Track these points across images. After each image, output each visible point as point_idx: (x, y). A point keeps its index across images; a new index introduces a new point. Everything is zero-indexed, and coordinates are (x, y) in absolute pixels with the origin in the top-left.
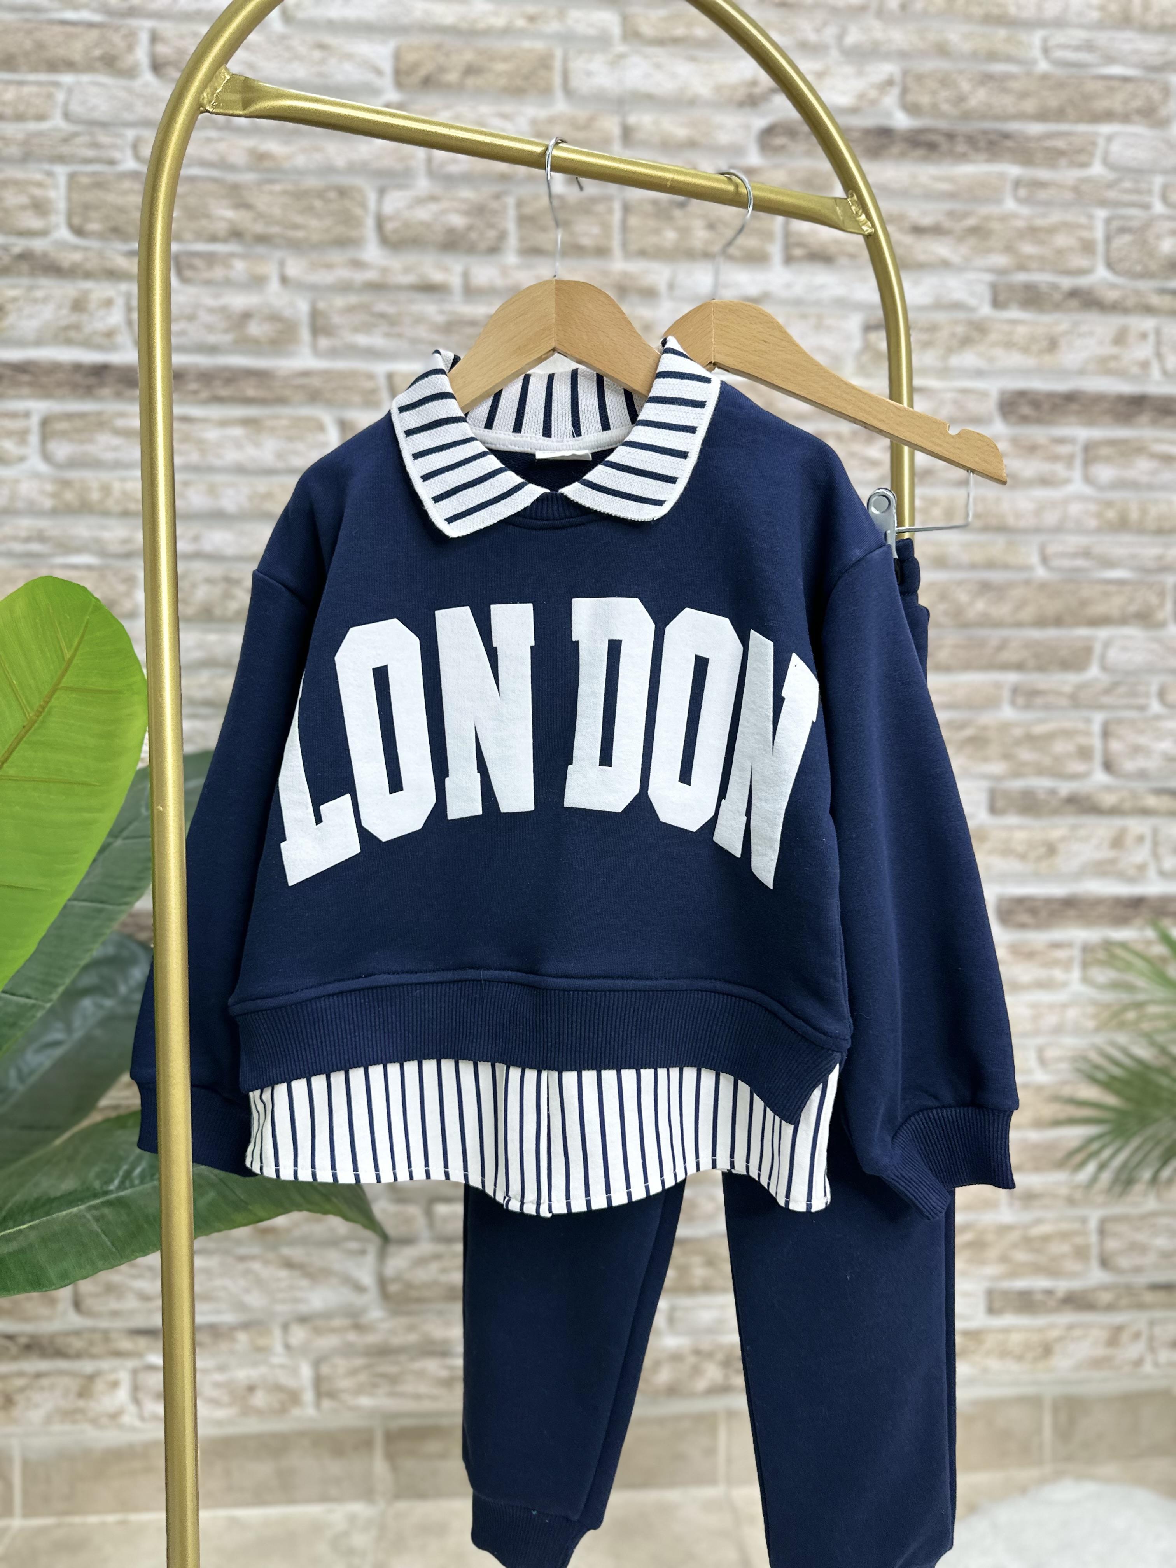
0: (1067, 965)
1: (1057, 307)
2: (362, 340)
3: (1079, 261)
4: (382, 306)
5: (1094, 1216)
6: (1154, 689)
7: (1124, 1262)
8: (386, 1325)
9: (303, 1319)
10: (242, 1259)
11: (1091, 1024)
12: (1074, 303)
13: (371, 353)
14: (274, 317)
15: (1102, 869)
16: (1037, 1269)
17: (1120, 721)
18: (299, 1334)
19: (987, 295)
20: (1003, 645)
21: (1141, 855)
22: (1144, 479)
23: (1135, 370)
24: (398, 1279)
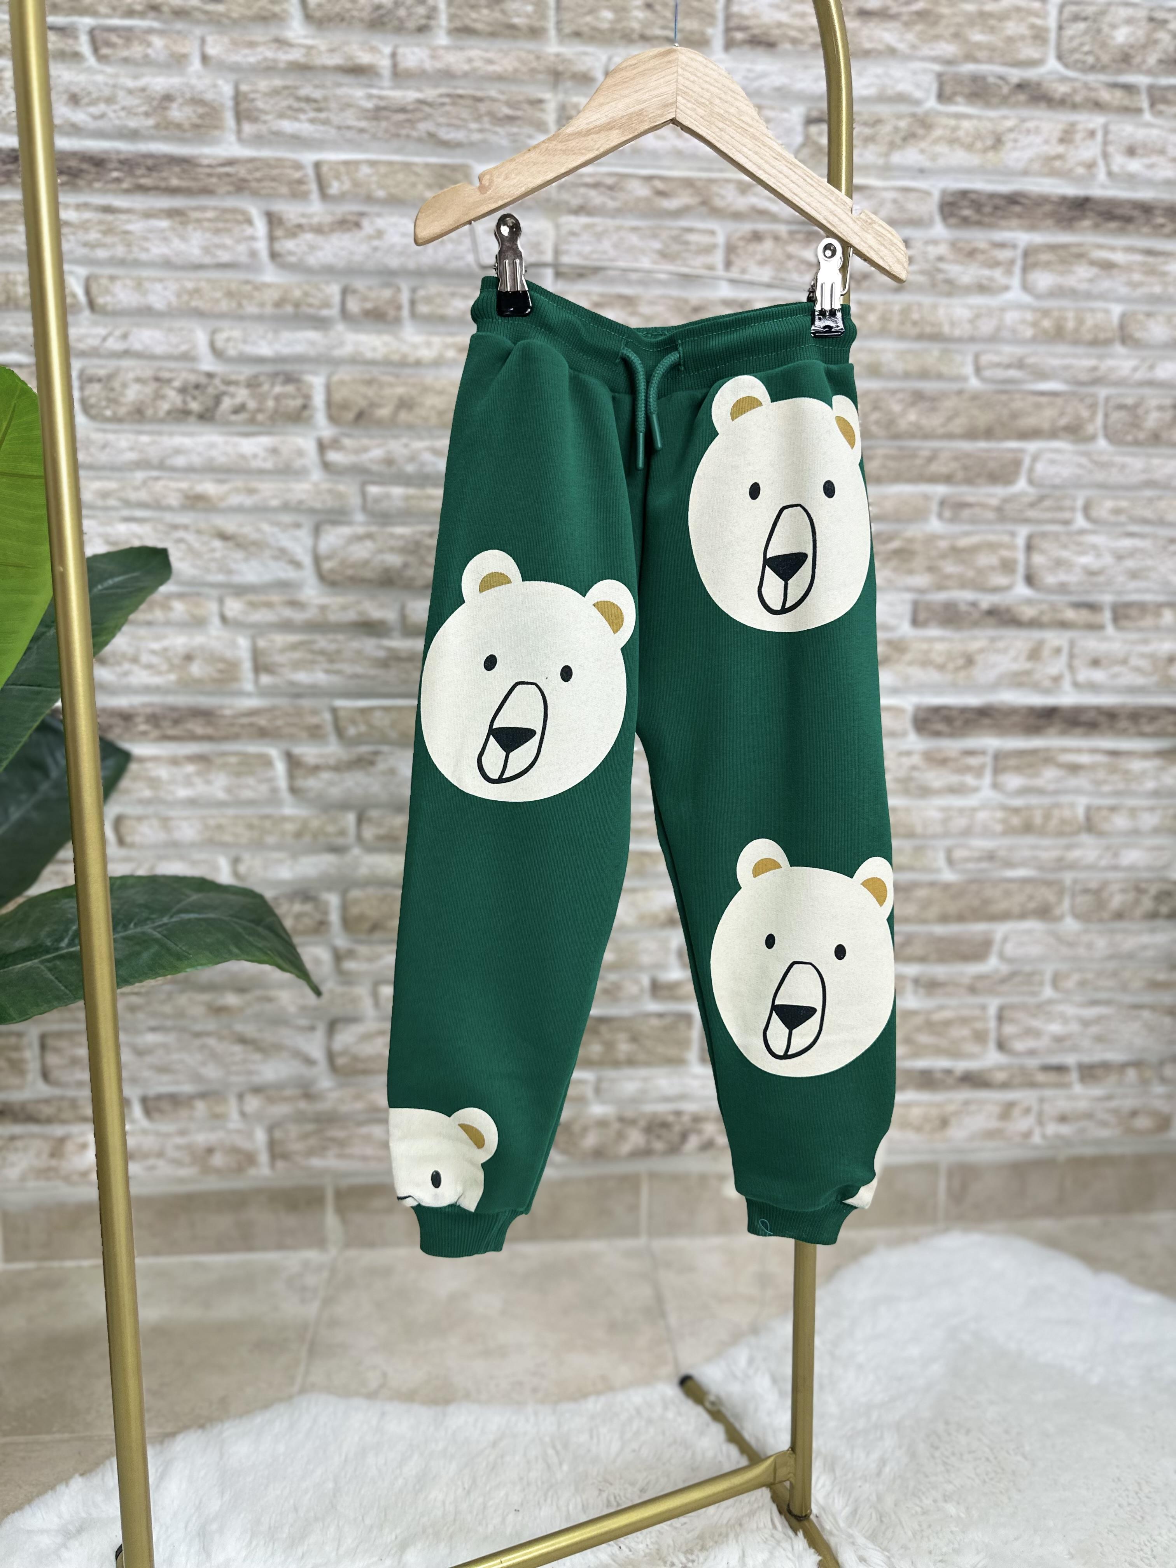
0: (978, 772)
1: (1004, 101)
2: (287, 126)
3: (1029, 52)
4: (306, 90)
5: (993, 1005)
6: (1080, 503)
7: (1019, 1046)
8: (335, 1095)
9: (257, 1090)
10: (198, 1035)
11: (999, 828)
12: (1022, 97)
13: (298, 141)
14: (196, 101)
15: (1018, 680)
16: (938, 1051)
17: (1044, 535)
18: (253, 1104)
19: (934, 88)
20: (933, 457)
21: (1057, 666)
22: (1084, 286)
23: (1081, 170)
24: (344, 1053)
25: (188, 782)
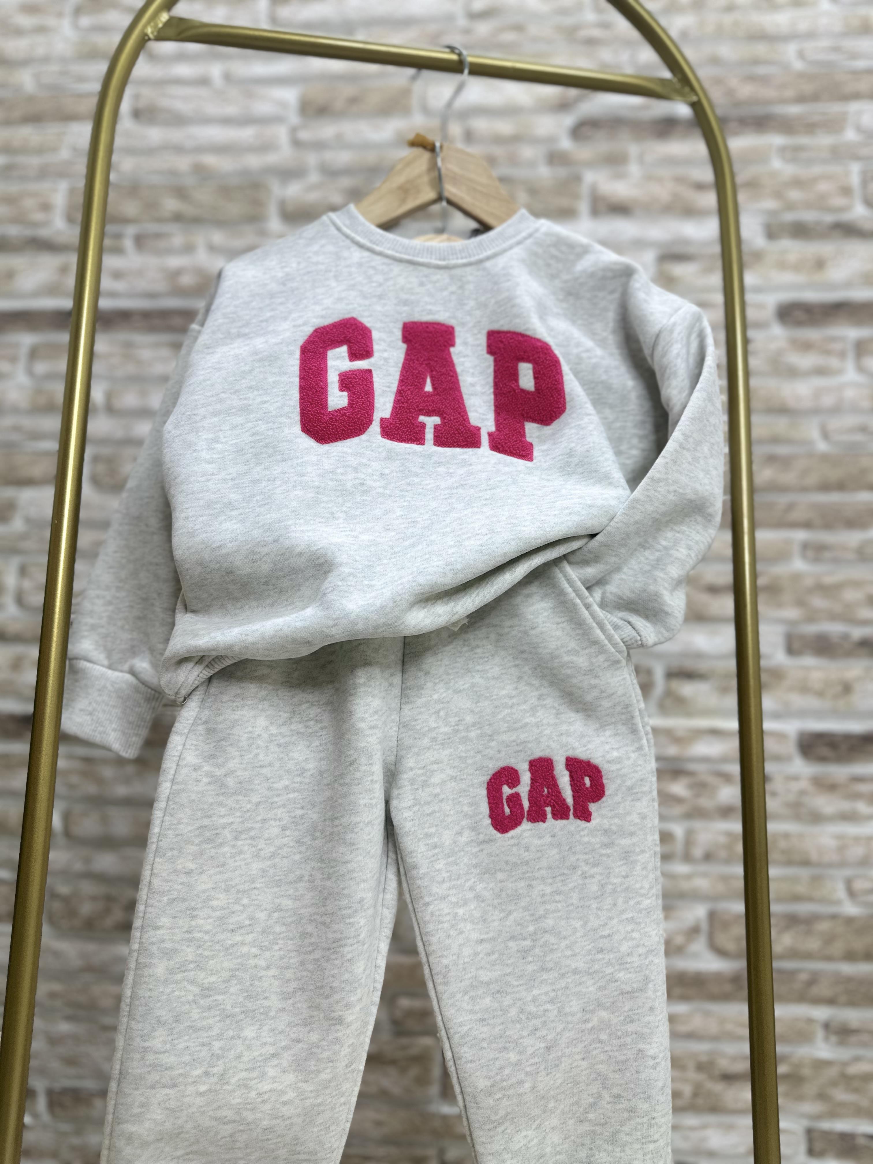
1: (823, 237)
3: (839, 201)
12: (837, 233)
14: (200, 272)
19: (762, 231)
20: (790, 507)
25: (127, 781)
